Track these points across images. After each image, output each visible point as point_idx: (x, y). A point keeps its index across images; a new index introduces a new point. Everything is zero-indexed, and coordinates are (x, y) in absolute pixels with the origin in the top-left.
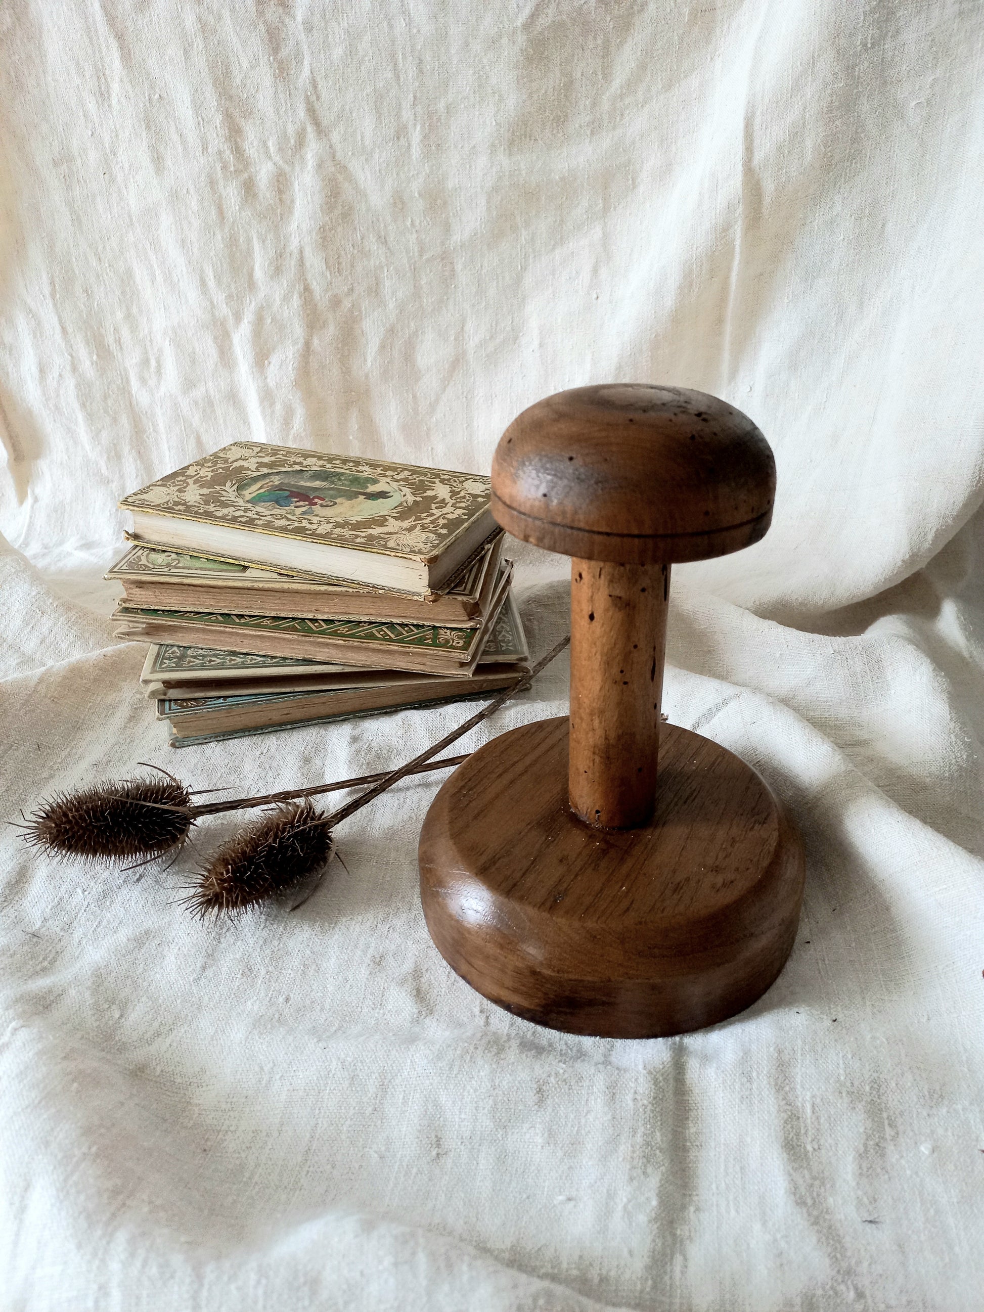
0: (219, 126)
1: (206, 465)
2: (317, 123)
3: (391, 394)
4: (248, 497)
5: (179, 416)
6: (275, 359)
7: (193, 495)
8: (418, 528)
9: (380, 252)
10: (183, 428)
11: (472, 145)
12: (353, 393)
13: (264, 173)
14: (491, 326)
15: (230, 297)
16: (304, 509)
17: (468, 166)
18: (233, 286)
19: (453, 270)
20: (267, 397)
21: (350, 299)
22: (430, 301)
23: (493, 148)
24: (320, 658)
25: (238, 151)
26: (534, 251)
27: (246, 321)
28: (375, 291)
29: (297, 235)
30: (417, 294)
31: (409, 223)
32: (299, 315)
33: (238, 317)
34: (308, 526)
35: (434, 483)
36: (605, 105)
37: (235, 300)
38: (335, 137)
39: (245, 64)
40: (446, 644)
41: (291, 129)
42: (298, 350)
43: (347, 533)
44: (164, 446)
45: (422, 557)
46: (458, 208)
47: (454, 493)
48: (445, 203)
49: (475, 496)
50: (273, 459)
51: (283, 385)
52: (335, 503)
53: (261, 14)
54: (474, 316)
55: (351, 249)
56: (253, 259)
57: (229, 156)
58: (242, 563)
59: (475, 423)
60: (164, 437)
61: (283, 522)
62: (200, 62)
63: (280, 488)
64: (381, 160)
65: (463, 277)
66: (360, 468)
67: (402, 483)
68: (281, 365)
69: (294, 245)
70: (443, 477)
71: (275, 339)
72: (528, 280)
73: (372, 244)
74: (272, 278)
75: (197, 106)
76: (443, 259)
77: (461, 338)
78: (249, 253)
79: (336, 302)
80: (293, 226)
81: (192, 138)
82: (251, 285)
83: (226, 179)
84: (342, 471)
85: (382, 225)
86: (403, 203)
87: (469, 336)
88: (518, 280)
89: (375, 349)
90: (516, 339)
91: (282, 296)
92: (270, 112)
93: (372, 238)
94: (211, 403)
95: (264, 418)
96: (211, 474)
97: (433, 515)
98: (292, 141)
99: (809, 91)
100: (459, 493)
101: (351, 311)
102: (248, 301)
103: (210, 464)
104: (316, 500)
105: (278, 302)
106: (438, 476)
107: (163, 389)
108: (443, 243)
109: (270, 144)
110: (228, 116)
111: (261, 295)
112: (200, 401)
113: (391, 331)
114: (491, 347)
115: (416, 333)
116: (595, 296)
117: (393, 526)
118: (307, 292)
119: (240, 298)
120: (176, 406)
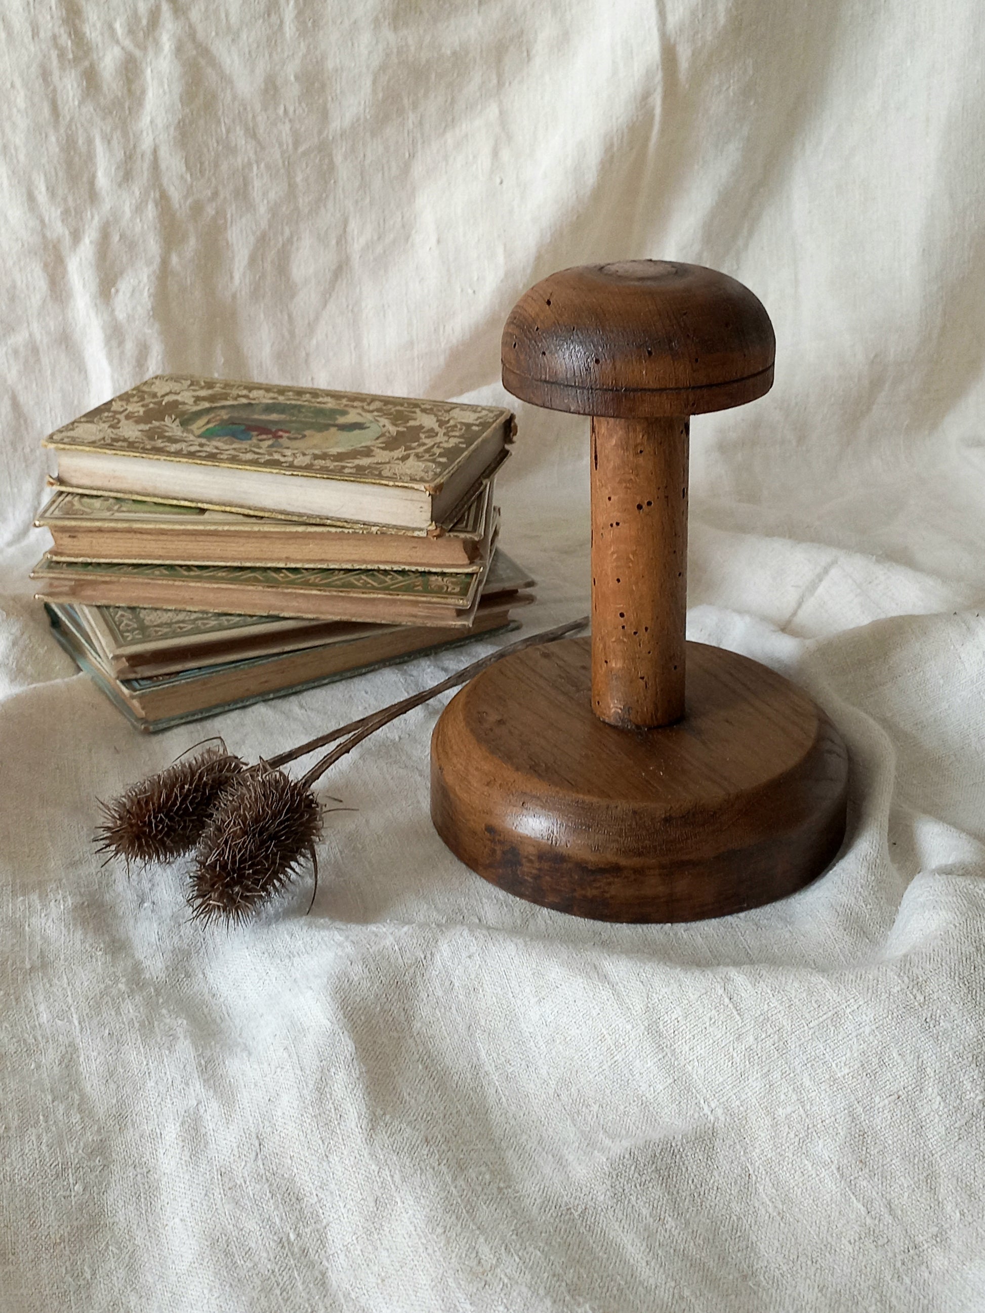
0: (54, 8)
3: (262, 315)
6: (125, 286)
7: (132, 431)
9: (249, 147)
11: (352, 20)
12: (218, 319)
13: (109, 62)
14: (379, 224)
15: (66, 212)
17: (350, 44)
18: (70, 199)
19: (331, 162)
20: (115, 334)
21: (214, 205)
22: (307, 201)
23: (377, 23)
25: (77, 36)
26: (422, 135)
27: (87, 240)
28: (242, 193)
29: (150, 132)
30: (292, 192)
31: (281, 111)
32: (155, 228)
33: (76, 236)
35: (415, 412)
37: (73, 215)
38: (195, 15)
41: (142, 9)
42: (154, 272)
45: (425, 485)
46: (338, 91)
48: (323, 86)
51: (137, 317)
52: (304, 436)
54: (358, 215)
55: (215, 145)
56: (94, 164)
57: (66, 41)
59: (365, 342)
64: (251, 40)
65: (344, 171)
68: (133, 291)
69: (146, 144)
71: (124, 260)
72: (418, 169)
73: (239, 138)
74: (120, 185)
76: (320, 151)
77: (344, 242)
78: (90, 157)
79: (197, 209)
80: (145, 120)
81: (19, 22)
82: (93, 196)
83: (62, 68)
85: (250, 116)
86: (276, 88)
87: (353, 239)
88: (406, 169)
89: (245, 262)
90: (407, 239)
91: (133, 207)
93: (239, 131)
94: (35, 350)
95: (111, 362)
98: (144, 22)
101: (214, 219)
102: (89, 216)
104: (280, 433)
105: (128, 214)
108: (320, 132)
109: (117, 26)
111: (107, 205)
112: (21, 349)
113: (263, 240)
114: (379, 249)
115: (290, 241)
116: (498, 181)
117: (382, 456)
118: (163, 200)
119: (79, 213)
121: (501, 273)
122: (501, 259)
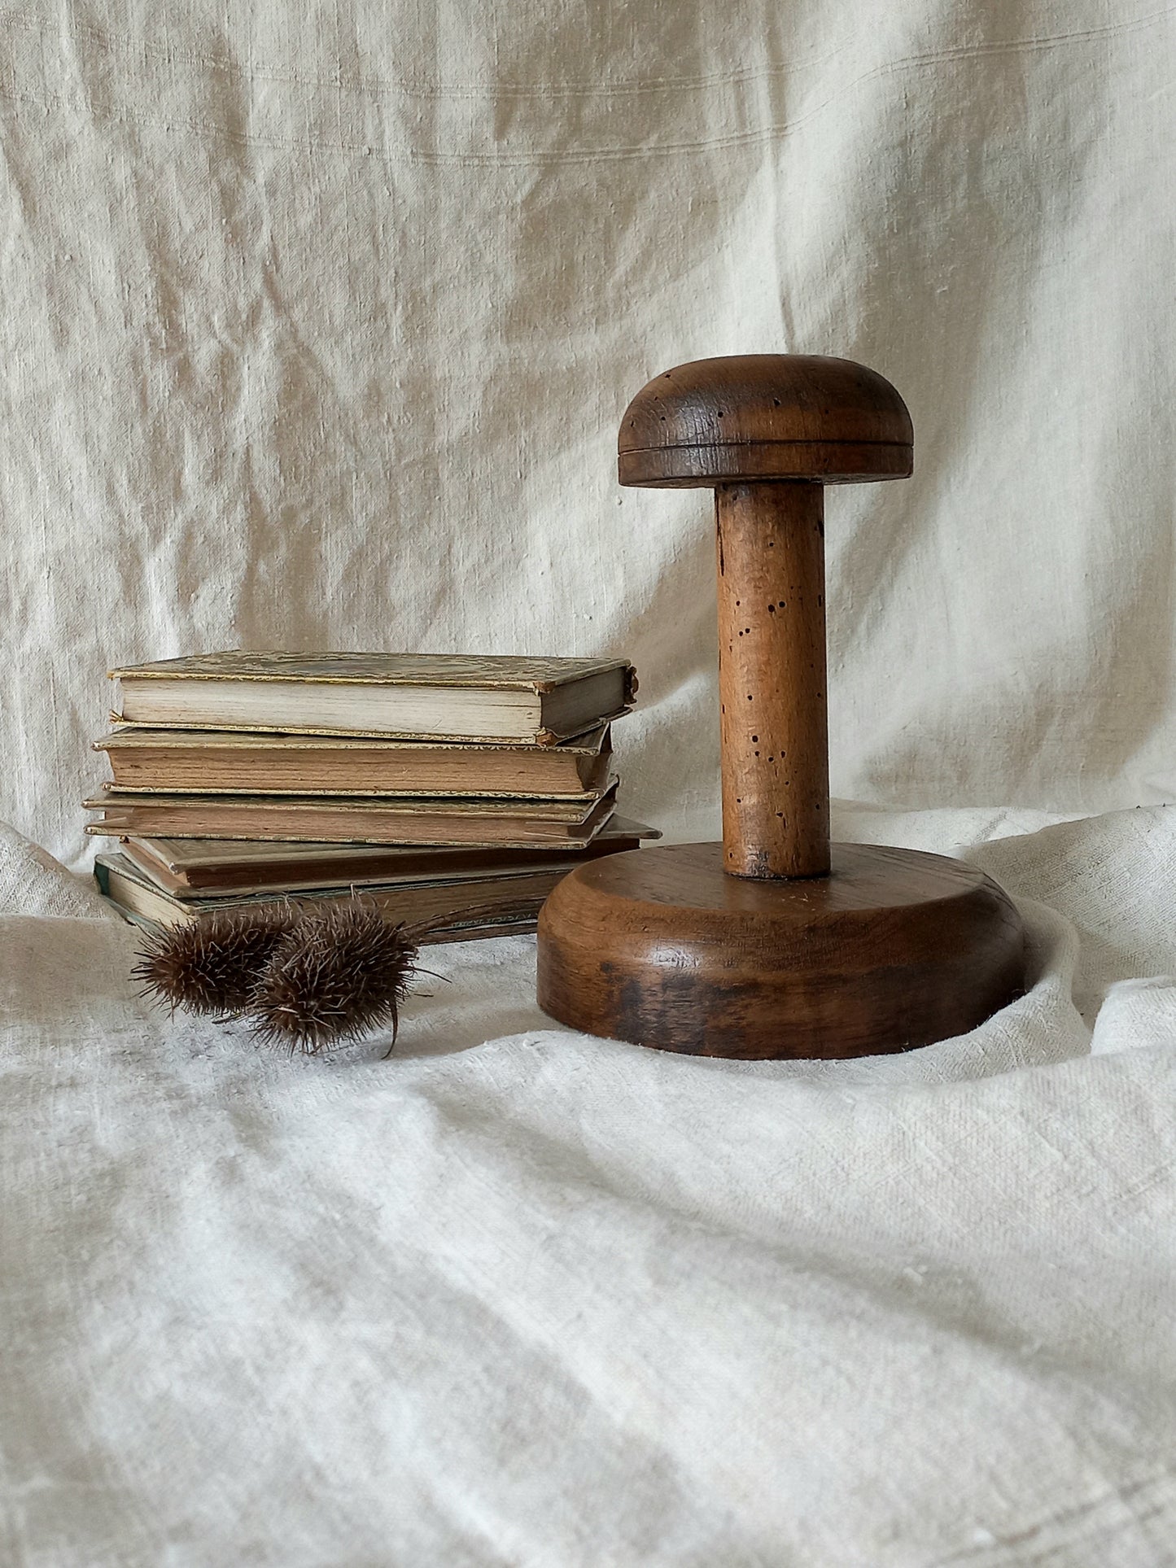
0: (149, 296)
2: (274, 295)
3: (355, 639)
5: (48, 681)
6: (206, 592)
9: (349, 454)
10: (52, 700)
11: (463, 329)
12: (306, 638)
13: (204, 355)
14: (487, 546)
15: (147, 509)
17: (460, 353)
18: (153, 494)
19: (437, 478)
21: (308, 513)
22: (409, 516)
23: (488, 334)
25: (172, 326)
26: (535, 453)
27: (168, 540)
28: (339, 502)
29: (244, 431)
30: (392, 508)
31: (385, 420)
32: (244, 532)
33: (157, 536)
36: (610, 293)
37: (155, 512)
38: (297, 314)
39: (188, 226)
41: (243, 303)
42: (239, 579)
46: (446, 403)
48: (430, 396)
51: (217, 626)
53: (214, 172)
54: (464, 535)
55: (313, 449)
56: (182, 460)
57: (160, 330)
60: (20, 715)
62: (130, 219)
64: (354, 343)
65: (450, 487)
68: (215, 597)
69: (239, 443)
71: (207, 564)
72: (530, 491)
73: (339, 445)
74: (207, 483)
75: (123, 269)
76: (425, 464)
77: (448, 563)
78: (179, 450)
79: (290, 515)
80: (239, 418)
81: (112, 308)
82: (178, 493)
83: (154, 358)
85: (351, 422)
86: (379, 394)
87: (458, 561)
88: (518, 489)
89: (338, 579)
90: (519, 561)
91: (221, 508)
92: (217, 282)
93: (339, 437)
98: (244, 317)
99: (846, 271)
101: (308, 527)
102: (172, 515)
105: (215, 515)
107: (28, 643)
108: (425, 445)
109: (215, 319)
110: (163, 285)
111: (191, 506)
112: (87, 656)
113: (359, 555)
114: (487, 573)
115: (389, 558)
116: (618, 501)
118: (254, 501)
119: (161, 511)
120: (48, 665)
121: (621, 596)
122: (620, 582)
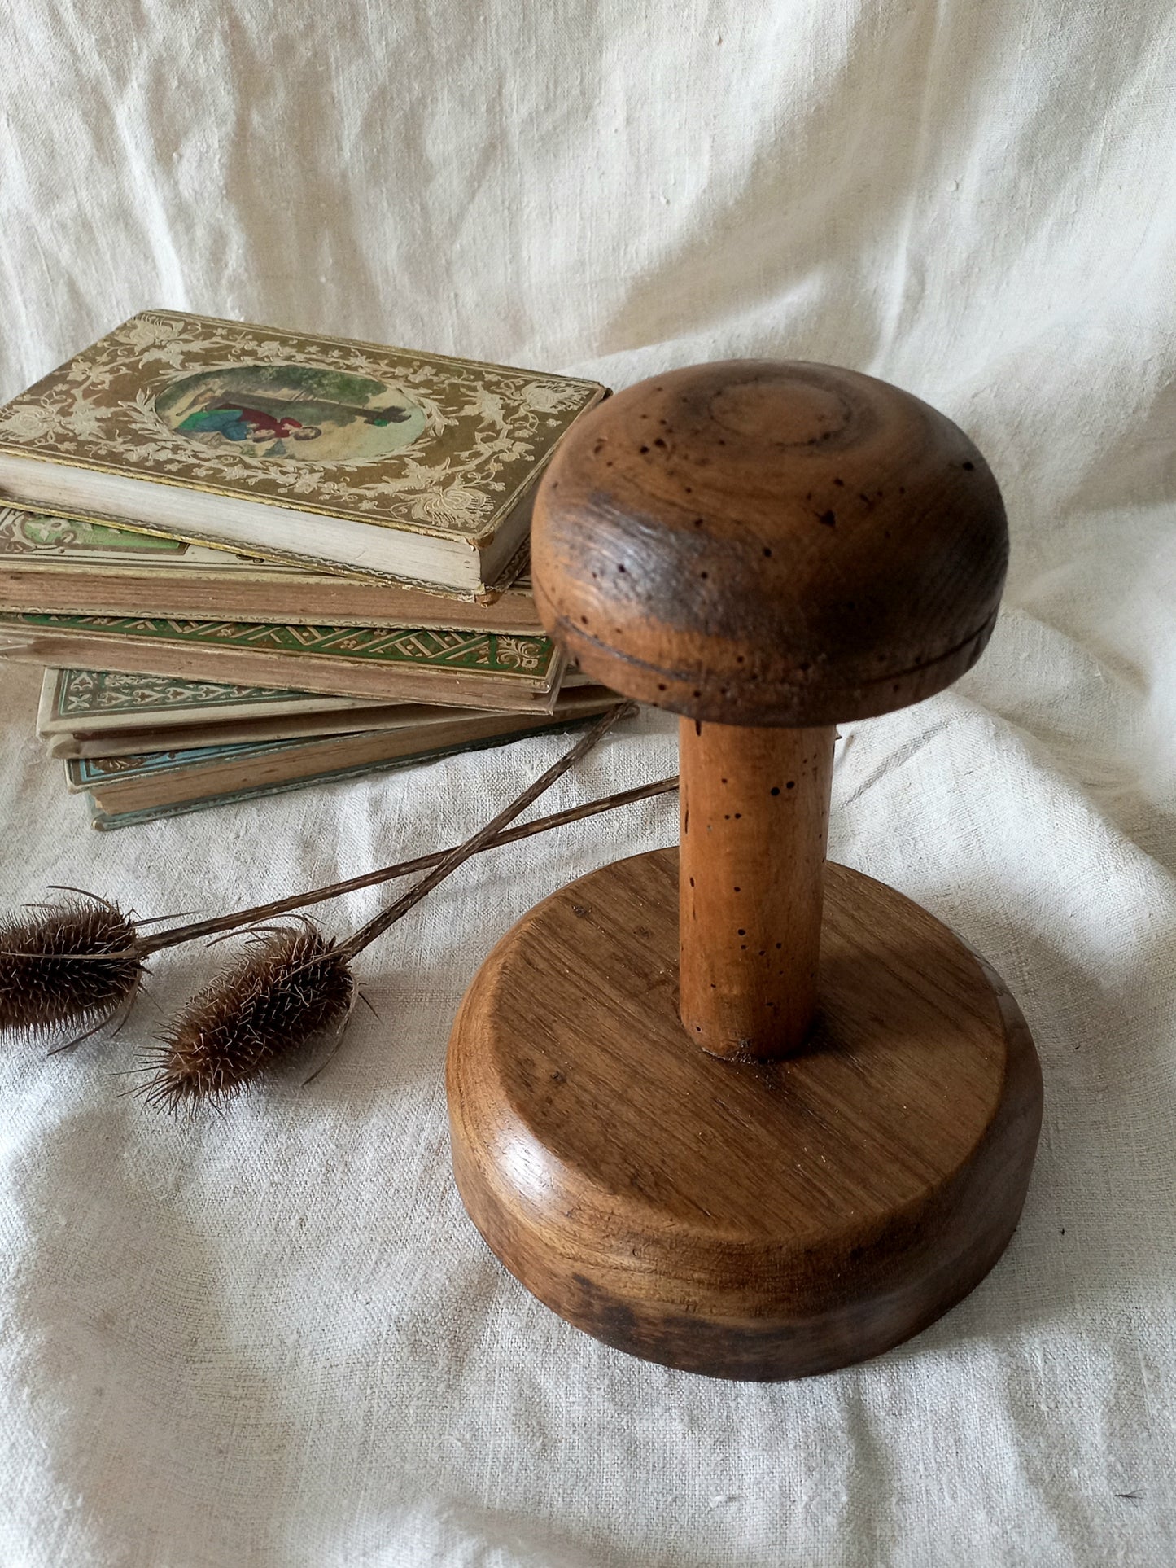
1: (98, 359)
3: (385, 204)
4: (176, 422)
5: (36, 248)
6: (190, 151)
7: (85, 420)
8: (458, 480)
10: (45, 268)
12: (323, 205)
14: (547, 88)
15: (103, 41)
16: (268, 445)
18: (107, 21)
20: (181, 215)
21: (310, 43)
22: (444, 45)
24: (315, 688)
27: (135, 84)
28: (350, 28)
32: (225, 73)
33: (121, 77)
34: (281, 479)
35: (474, 389)
37: (114, 46)
40: (511, 666)
42: (228, 135)
43: (345, 492)
44: (18, 300)
45: (470, 536)
47: (509, 411)
49: (543, 416)
50: (207, 344)
51: (206, 195)
52: (319, 433)
54: (518, 71)
58: (177, 537)
59: (525, 254)
60: (15, 283)
61: (237, 472)
63: (225, 403)
66: (352, 361)
67: (423, 391)
68: (201, 160)
70: (488, 377)
71: (187, 115)
72: (606, 9)
74: (173, 7)
77: (498, 109)
79: (285, 48)
82: (139, 19)
84: (322, 366)
87: (511, 105)
89: (356, 130)
90: (588, 109)
91: (193, 41)
94: (87, 226)
95: (178, 250)
96: (108, 378)
97: (477, 454)
100: (516, 410)
101: (312, 64)
102: (136, 49)
103: (104, 358)
104: (287, 427)
105: (187, 51)
106: (479, 376)
111: (158, 37)
112: (69, 223)
113: (381, 99)
114: (547, 124)
115: (422, 101)
116: (715, 39)
117: (418, 475)
118: (235, 31)
119: (121, 43)
120: (29, 232)
121: (704, 182)
122: (706, 160)
